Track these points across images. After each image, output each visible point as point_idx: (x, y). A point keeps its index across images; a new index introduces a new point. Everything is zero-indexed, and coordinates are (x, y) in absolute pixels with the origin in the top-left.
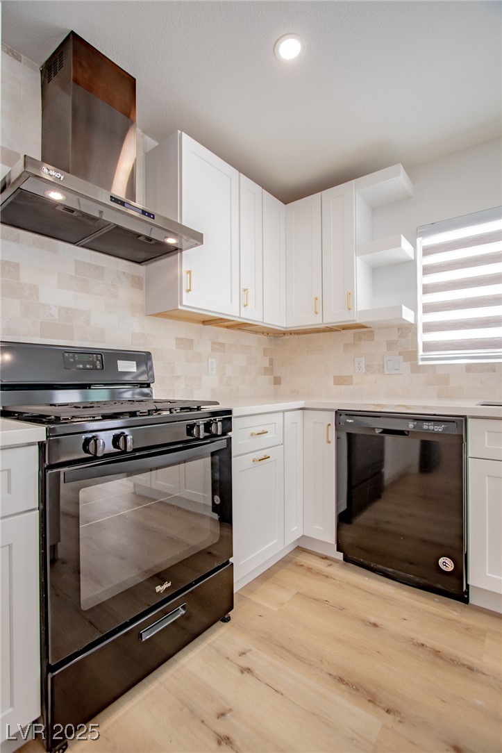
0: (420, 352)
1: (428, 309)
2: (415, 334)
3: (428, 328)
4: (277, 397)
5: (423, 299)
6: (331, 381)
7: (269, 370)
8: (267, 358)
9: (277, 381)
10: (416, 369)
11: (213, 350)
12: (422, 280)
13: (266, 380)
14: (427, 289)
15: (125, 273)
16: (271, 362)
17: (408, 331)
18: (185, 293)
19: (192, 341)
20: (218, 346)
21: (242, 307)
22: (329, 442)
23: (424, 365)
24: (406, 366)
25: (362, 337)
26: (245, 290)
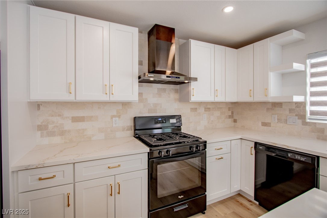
0: (308, 115)
1: (313, 94)
2: (305, 107)
3: (313, 104)
5: (309, 89)
6: (260, 124)
7: (231, 117)
8: (230, 111)
9: (235, 121)
10: (305, 123)
11: (205, 111)
12: (309, 80)
13: (230, 121)
14: (313, 85)
15: (172, 89)
16: (232, 113)
17: (301, 105)
18: (192, 96)
19: (197, 108)
20: (207, 109)
21: (215, 97)
22: (252, 154)
23: (309, 123)
24: (300, 121)
25: (276, 105)
26: (217, 90)
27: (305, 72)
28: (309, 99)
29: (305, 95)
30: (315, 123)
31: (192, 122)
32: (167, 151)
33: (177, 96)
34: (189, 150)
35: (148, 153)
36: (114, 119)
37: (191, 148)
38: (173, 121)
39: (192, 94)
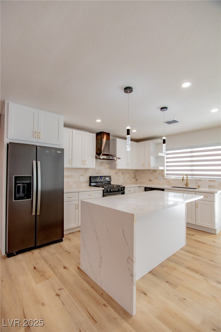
0: (165, 175)
1: (167, 166)
3: (167, 170)
4: (136, 183)
5: (166, 164)
6: (148, 181)
7: (135, 177)
8: (134, 175)
9: (137, 180)
10: (164, 179)
11: (122, 174)
12: (166, 160)
13: (134, 180)
14: (167, 162)
15: (107, 162)
16: (135, 176)
17: (163, 171)
19: (117, 173)
20: (123, 173)
24: (162, 178)
25: (155, 171)
26: (128, 163)
27: (164, 157)
28: (166, 168)
29: (164, 166)
30: (167, 179)
32: (110, 190)
33: (108, 166)
35: (103, 190)
36: (81, 177)
38: (107, 179)
39: (117, 165)
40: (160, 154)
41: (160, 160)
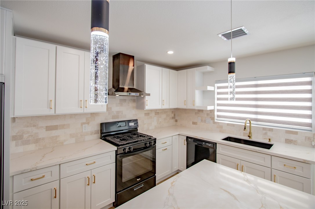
0: (216, 118)
1: (218, 105)
2: (214, 113)
3: (219, 111)
5: (217, 102)
6: (191, 123)
10: (214, 123)
11: (155, 115)
12: (217, 96)
13: (173, 121)
14: (218, 99)
15: (131, 99)
16: (174, 115)
17: (212, 111)
18: (146, 106)
19: (149, 113)
20: (157, 113)
21: (163, 105)
22: (185, 145)
23: (216, 122)
24: (212, 121)
25: (200, 111)
26: (163, 100)
27: (214, 91)
28: (217, 108)
29: (214, 105)
30: (219, 122)
31: (145, 124)
32: (129, 149)
33: (134, 105)
34: (144, 146)
35: (116, 151)
36: (84, 125)
37: (145, 144)
38: (132, 124)
39: (146, 104)
40: (210, 88)
41: (208, 95)
